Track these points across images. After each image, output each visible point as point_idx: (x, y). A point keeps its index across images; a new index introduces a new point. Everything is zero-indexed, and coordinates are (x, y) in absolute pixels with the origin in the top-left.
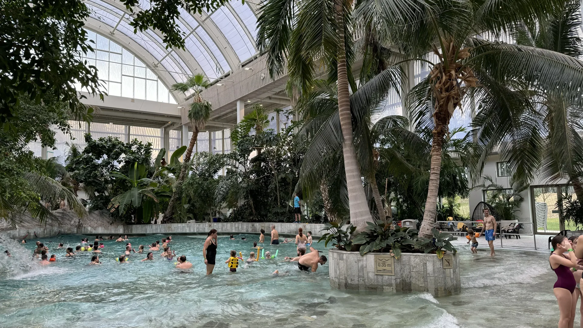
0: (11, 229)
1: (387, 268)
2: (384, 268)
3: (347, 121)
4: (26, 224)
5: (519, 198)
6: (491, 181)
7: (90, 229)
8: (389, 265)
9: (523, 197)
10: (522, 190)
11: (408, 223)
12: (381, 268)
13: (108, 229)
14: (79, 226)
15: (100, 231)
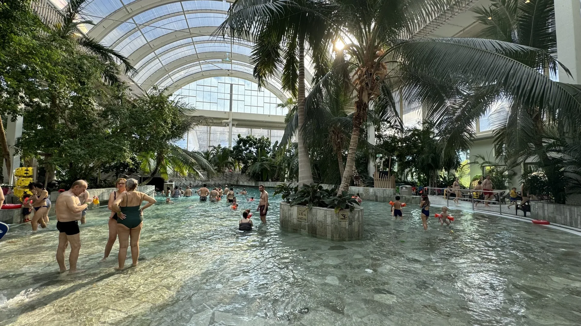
0: (207, 181)
1: (304, 217)
2: (302, 216)
3: (301, 113)
4: (214, 179)
5: (513, 173)
6: (484, 159)
7: (241, 183)
8: (305, 215)
9: (516, 172)
10: (514, 167)
11: (404, 188)
12: (300, 216)
13: (248, 183)
14: (237, 181)
15: (246, 184)
